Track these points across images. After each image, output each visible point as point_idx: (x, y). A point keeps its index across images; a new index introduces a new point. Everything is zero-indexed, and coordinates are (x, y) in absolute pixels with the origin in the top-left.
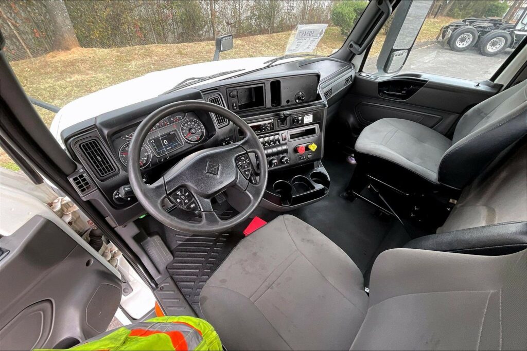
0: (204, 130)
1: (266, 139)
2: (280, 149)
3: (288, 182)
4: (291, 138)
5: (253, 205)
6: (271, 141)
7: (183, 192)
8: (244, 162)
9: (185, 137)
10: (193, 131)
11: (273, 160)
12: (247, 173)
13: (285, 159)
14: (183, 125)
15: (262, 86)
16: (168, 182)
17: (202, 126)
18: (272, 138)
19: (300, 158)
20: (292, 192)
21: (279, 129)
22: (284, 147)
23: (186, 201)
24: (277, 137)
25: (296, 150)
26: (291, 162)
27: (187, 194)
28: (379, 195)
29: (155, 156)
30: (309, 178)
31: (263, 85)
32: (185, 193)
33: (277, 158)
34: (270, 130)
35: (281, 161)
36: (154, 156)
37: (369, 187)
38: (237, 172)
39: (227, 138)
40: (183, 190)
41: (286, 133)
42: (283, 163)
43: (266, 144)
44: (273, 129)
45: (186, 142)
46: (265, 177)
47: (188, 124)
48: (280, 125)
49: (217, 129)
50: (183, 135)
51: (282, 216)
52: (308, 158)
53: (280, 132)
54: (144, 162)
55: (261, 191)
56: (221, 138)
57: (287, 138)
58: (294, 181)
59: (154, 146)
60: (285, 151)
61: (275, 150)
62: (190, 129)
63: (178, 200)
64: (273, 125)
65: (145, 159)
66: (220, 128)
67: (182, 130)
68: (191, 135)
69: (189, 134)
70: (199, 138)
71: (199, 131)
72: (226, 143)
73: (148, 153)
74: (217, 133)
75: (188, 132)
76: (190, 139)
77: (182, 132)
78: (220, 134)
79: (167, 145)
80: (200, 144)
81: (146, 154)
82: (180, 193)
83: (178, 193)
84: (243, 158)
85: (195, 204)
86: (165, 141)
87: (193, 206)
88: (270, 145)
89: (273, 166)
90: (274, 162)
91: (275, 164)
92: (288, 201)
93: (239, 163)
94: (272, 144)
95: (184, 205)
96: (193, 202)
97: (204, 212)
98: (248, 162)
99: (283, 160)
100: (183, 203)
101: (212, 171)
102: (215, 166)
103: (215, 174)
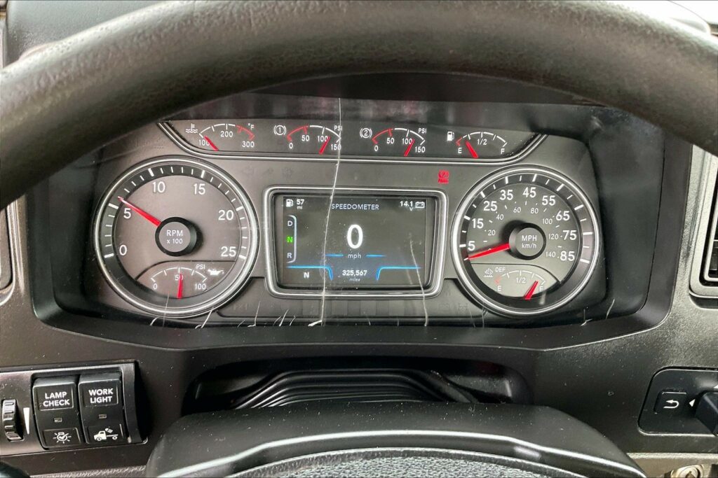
9: (464, 253)
10: (525, 241)
14: (488, 191)
17: (592, 236)
29: (263, 278)
36: (255, 279)
45: (457, 282)
47: (517, 194)
49: (682, 301)
50: (463, 239)
54: (198, 287)
56: (679, 360)
59: (288, 232)
62: (517, 226)
65: (214, 273)
66: (701, 302)
67: (470, 212)
68: (502, 254)
69: (495, 248)
70: (536, 292)
71: (563, 254)
72: (692, 403)
73: (238, 250)
74: (672, 325)
75: (493, 236)
76: (487, 275)
77: (465, 225)
78: (681, 337)
79: (355, 256)
80: (519, 346)
81: (228, 252)
86: (355, 232)
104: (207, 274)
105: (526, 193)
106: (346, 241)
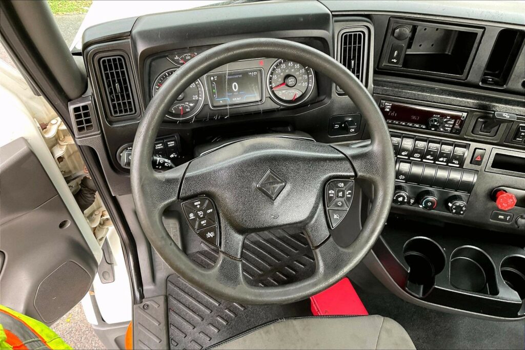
0: (312, 85)
1: (433, 146)
2: (455, 176)
3: (443, 250)
4: (494, 166)
6: (442, 155)
7: (205, 205)
8: (340, 194)
9: (271, 88)
10: (291, 81)
11: (428, 193)
12: (335, 216)
13: (459, 203)
14: (277, 66)
15: (476, 34)
16: (188, 179)
17: (312, 76)
18: (447, 149)
19: (498, 214)
21: (475, 137)
22: (469, 178)
23: (202, 223)
24: (459, 151)
25: (493, 194)
26: (472, 216)
27: (209, 211)
29: (208, 105)
30: (497, 264)
31: (480, 31)
32: (208, 208)
33: (441, 193)
34: (451, 132)
35: (445, 202)
36: (206, 105)
38: (315, 208)
39: (350, 117)
40: (207, 202)
41: (491, 152)
42: (449, 209)
43: (428, 157)
44: (458, 132)
45: (270, 98)
46: (367, 242)
47: (287, 65)
48: (478, 129)
49: (334, 95)
50: (270, 83)
51: (382, 318)
52: (516, 222)
53: (474, 145)
54: (188, 110)
56: (336, 113)
57: (483, 164)
58: (455, 255)
59: (213, 88)
60: (467, 187)
61: (442, 174)
62: (288, 76)
63: (192, 216)
64: (461, 125)
65: (191, 105)
66: (339, 94)
67: (272, 74)
68: (284, 86)
69: (281, 84)
70: (296, 98)
71: (304, 84)
72: (343, 125)
73: (199, 96)
74: (332, 102)
75: (280, 81)
76: (280, 94)
77: (271, 78)
78: (336, 106)
79: (236, 94)
80: (289, 114)
81: (195, 97)
82: (199, 205)
83: (196, 204)
84: (342, 185)
85: (215, 233)
86: (235, 85)
87: (210, 235)
88: (437, 162)
89: (421, 206)
90: (428, 199)
91: (429, 204)
92: (422, 286)
93: (330, 192)
94: (442, 161)
95: (196, 227)
96: (213, 230)
97: (223, 253)
98: (348, 196)
99: (451, 203)
100: (197, 223)
101: (268, 189)
102: (278, 183)
103: (271, 198)
104: (189, 106)
105: (289, 65)
106: (232, 89)
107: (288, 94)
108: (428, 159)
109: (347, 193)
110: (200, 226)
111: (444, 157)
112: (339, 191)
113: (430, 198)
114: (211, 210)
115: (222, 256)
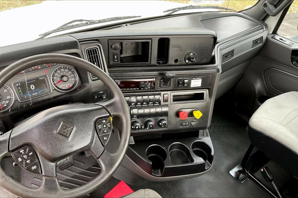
0: (78, 79)
1: (145, 97)
2: (159, 110)
3: (164, 148)
4: (174, 100)
5: (103, 177)
6: (150, 101)
7: (27, 151)
8: (105, 126)
9: (54, 84)
10: (65, 79)
11: (149, 121)
12: (105, 138)
13: (164, 122)
14: (55, 72)
15: (149, 42)
16: (13, 139)
17: (76, 74)
18: (151, 97)
19: (182, 123)
20: (165, 162)
21: (162, 89)
22: (165, 109)
23: (27, 162)
24: (157, 97)
25: (178, 114)
26: (170, 127)
27: (30, 154)
28: (273, 183)
29: (17, 100)
30: (190, 148)
31: (150, 41)
32: (29, 152)
33: (155, 120)
34: (151, 89)
35: (158, 124)
36: (16, 101)
37: (262, 170)
38: (93, 136)
39: (101, 91)
40: (28, 149)
41: (170, 95)
42: (160, 126)
43: (144, 103)
44: (154, 88)
45: (55, 89)
46: (124, 146)
47: (61, 71)
48: (162, 85)
49: (90, 81)
50: (53, 82)
51: (143, 190)
52: (191, 125)
53: (162, 93)
54: (5, 106)
55: (116, 162)
56: (94, 90)
57: (169, 100)
58: (171, 149)
59: (19, 90)
60: (165, 114)
61: (153, 110)
62: (63, 76)
63: (20, 159)
64: (154, 84)
65: (7, 102)
66: (93, 80)
67: (53, 76)
68: (62, 82)
69: (60, 81)
70: (70, 87)
71: (72, 79)
72: (99, 96)
73: (11, 96)
74: (90, 85)
75: (59, 79)
76: (60, 87)
77: (53, 79)
78: (92, 87)
79: (34, 91)
80: (68, 96)
81: (8, 97)
82: (23, 152)
83: (21, 152)
84: (104, 121)
85: (37, 166)
86: (32, 86)
87: (34, 168)
88: (149, 105)
89: (148, 128)
90: (150, 123)
91: (151, 126)
92: (160, 170)
93: (99, 126)
94: (151, 104)
95: (24, 165)
96: (35, 164)
97: (44, 176)
98: (109, 126)
99: (161, 123)
100: (24, 163)
101: (64, 132)
102: (69, 127)
103: (67, 137)
104: (6, 103)
105: (62, 70)
106: (31, 88)
107: (65, 86)
108: (145, 104)
109: (108, 125)
110: (27, 164)
111: (151, 102)
112: (103, 125)
113: (151, 123)
114: (32, 153)
115: (44, 178)
